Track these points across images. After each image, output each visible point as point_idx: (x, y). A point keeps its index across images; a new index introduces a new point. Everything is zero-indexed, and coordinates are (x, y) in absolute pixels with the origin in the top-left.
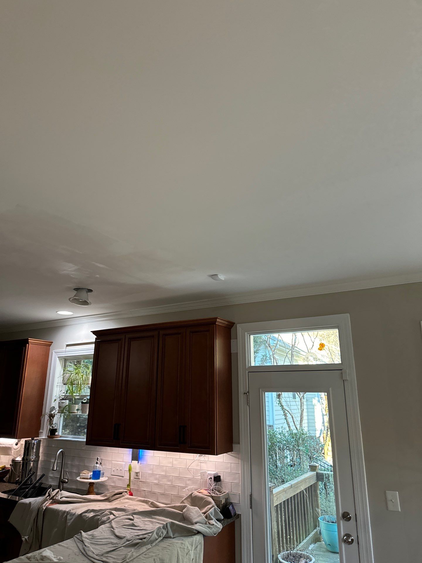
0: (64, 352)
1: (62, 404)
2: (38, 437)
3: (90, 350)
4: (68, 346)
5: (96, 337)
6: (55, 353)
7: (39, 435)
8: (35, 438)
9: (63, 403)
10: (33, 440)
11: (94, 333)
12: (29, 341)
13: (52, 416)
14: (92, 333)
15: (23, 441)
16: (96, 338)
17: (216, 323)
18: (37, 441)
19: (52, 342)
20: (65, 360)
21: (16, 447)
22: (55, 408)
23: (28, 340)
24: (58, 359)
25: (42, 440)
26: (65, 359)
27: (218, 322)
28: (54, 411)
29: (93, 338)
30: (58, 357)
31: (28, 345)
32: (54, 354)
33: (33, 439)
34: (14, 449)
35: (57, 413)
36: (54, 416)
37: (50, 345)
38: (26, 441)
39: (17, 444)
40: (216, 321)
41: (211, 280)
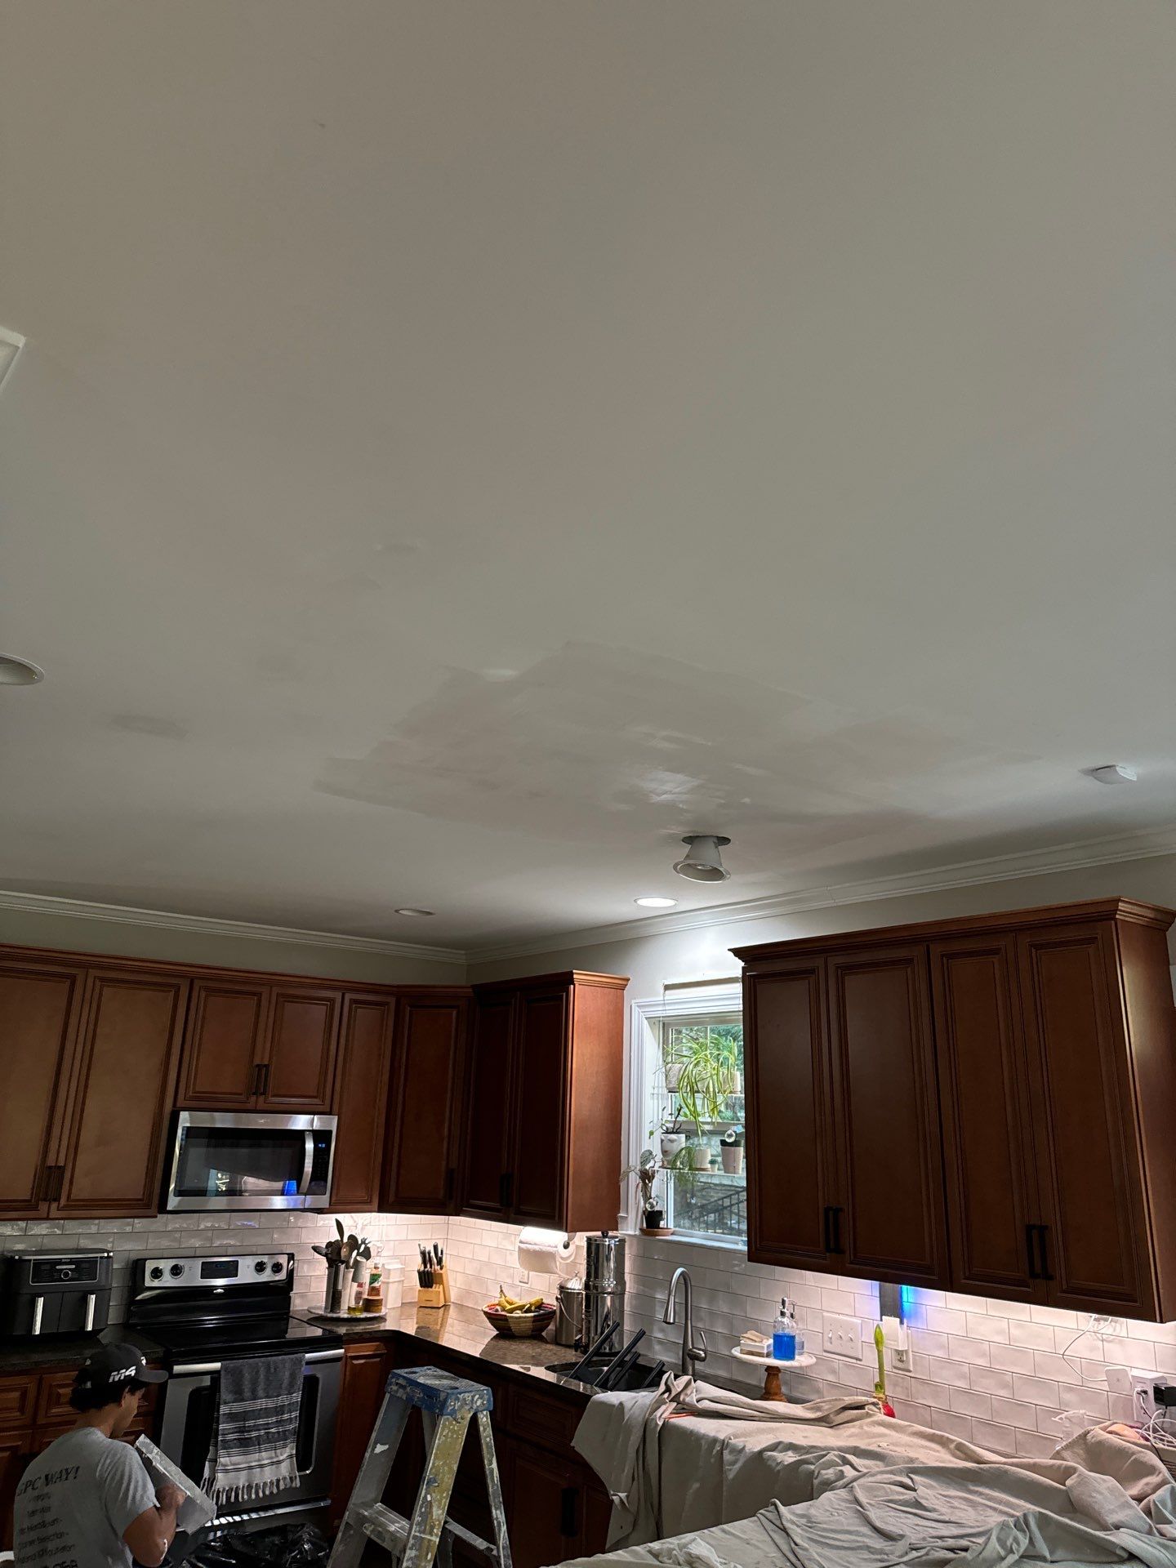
0: (659, 1005)
1: (670, 1143)
2: (617, 1230)
3: (731, 998)
4: (667, 987)
5: (743, 964)
6: (638, 1006)
7: (619, 1226)
8: (611, 1233)
9: (672, 1141)
10: (606, 1237)
11: (738, 952)
12: (575, 976)
13: (646, 1177)
14: (731, 954)
15: (581, 1239)
16: (743, 968)
17: (1117, 916)
18: (615, 1242)
19: (628, 980)
20: (667, 1027)
21: (565, 1253)
22: (654, 1154)
23: (572, 974)
24: (646, 1022)
25: (627, 1238)
26: (664, 1024)
27: (1124, 911)
28: (651, 1164)
29: (736, 967)
30: (646, 1018)
31: (572, 986)
32: (635, 1010)
33: (605, 1235)
34: (562, 1258)
35: (660, 1167)
36: (653, 1177)
37: (623, 988)
38: (589, 1240)
39: (566, 1246)
40: (1117, 910)
41: (1091, 785)
